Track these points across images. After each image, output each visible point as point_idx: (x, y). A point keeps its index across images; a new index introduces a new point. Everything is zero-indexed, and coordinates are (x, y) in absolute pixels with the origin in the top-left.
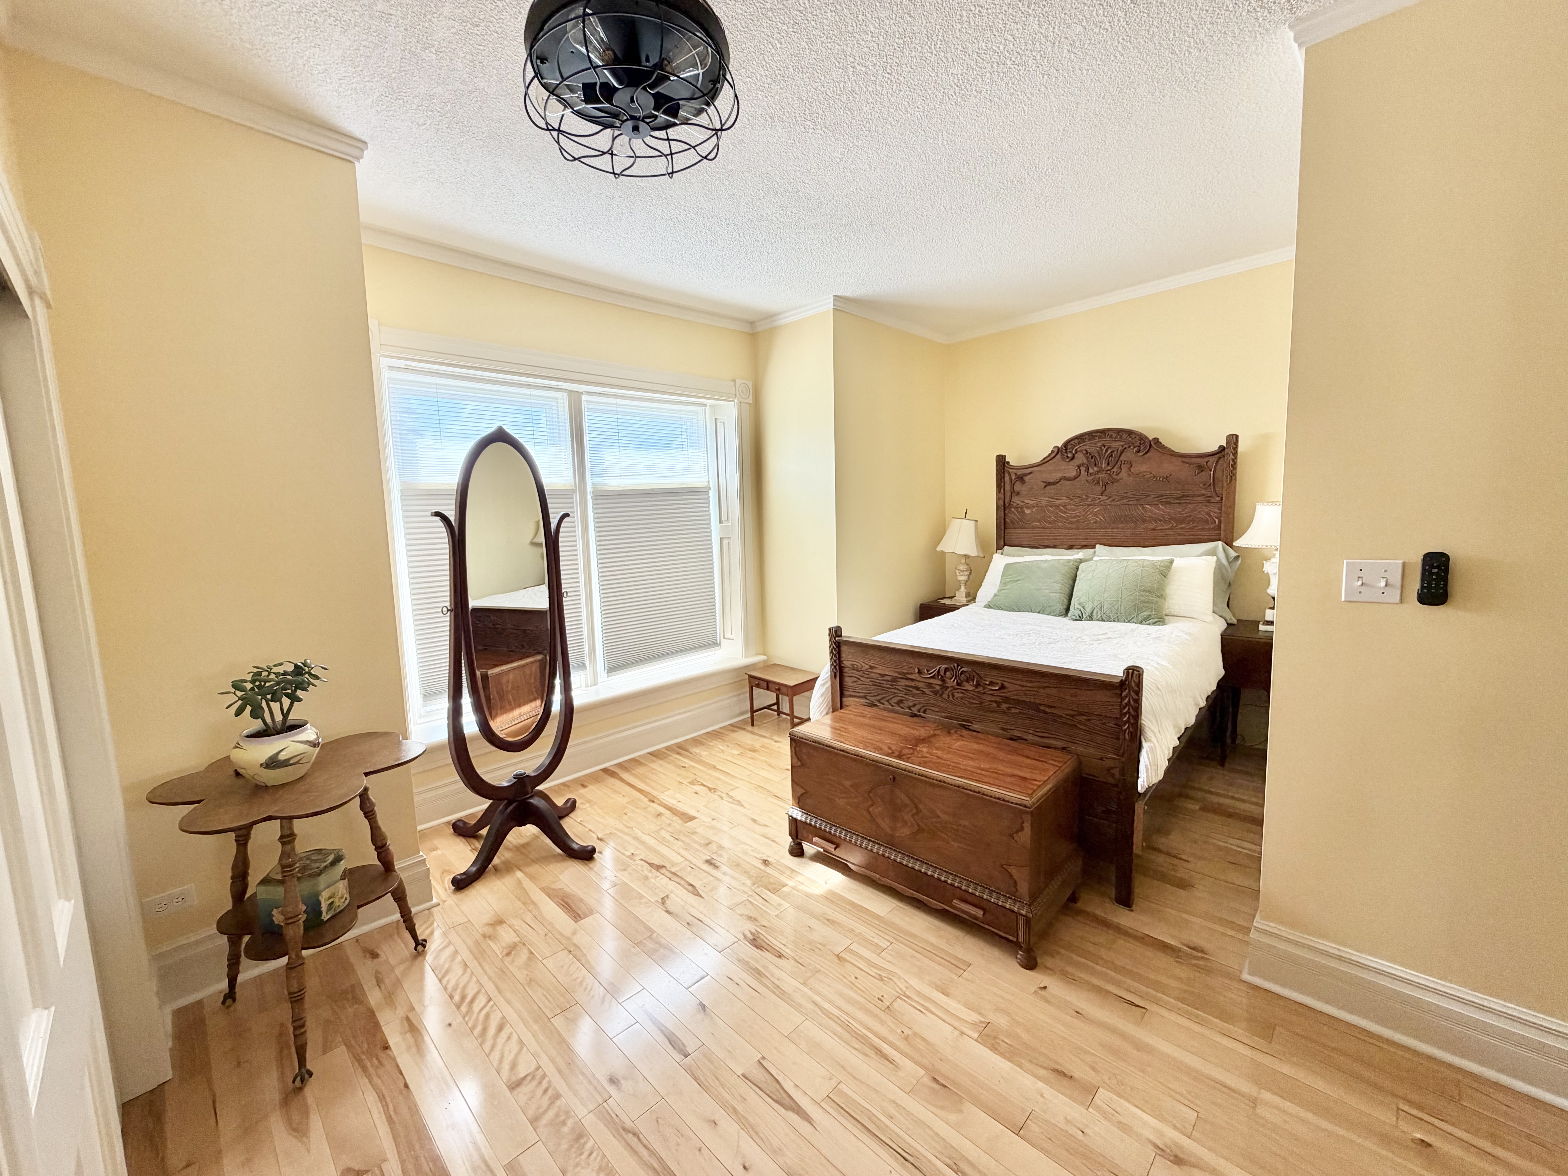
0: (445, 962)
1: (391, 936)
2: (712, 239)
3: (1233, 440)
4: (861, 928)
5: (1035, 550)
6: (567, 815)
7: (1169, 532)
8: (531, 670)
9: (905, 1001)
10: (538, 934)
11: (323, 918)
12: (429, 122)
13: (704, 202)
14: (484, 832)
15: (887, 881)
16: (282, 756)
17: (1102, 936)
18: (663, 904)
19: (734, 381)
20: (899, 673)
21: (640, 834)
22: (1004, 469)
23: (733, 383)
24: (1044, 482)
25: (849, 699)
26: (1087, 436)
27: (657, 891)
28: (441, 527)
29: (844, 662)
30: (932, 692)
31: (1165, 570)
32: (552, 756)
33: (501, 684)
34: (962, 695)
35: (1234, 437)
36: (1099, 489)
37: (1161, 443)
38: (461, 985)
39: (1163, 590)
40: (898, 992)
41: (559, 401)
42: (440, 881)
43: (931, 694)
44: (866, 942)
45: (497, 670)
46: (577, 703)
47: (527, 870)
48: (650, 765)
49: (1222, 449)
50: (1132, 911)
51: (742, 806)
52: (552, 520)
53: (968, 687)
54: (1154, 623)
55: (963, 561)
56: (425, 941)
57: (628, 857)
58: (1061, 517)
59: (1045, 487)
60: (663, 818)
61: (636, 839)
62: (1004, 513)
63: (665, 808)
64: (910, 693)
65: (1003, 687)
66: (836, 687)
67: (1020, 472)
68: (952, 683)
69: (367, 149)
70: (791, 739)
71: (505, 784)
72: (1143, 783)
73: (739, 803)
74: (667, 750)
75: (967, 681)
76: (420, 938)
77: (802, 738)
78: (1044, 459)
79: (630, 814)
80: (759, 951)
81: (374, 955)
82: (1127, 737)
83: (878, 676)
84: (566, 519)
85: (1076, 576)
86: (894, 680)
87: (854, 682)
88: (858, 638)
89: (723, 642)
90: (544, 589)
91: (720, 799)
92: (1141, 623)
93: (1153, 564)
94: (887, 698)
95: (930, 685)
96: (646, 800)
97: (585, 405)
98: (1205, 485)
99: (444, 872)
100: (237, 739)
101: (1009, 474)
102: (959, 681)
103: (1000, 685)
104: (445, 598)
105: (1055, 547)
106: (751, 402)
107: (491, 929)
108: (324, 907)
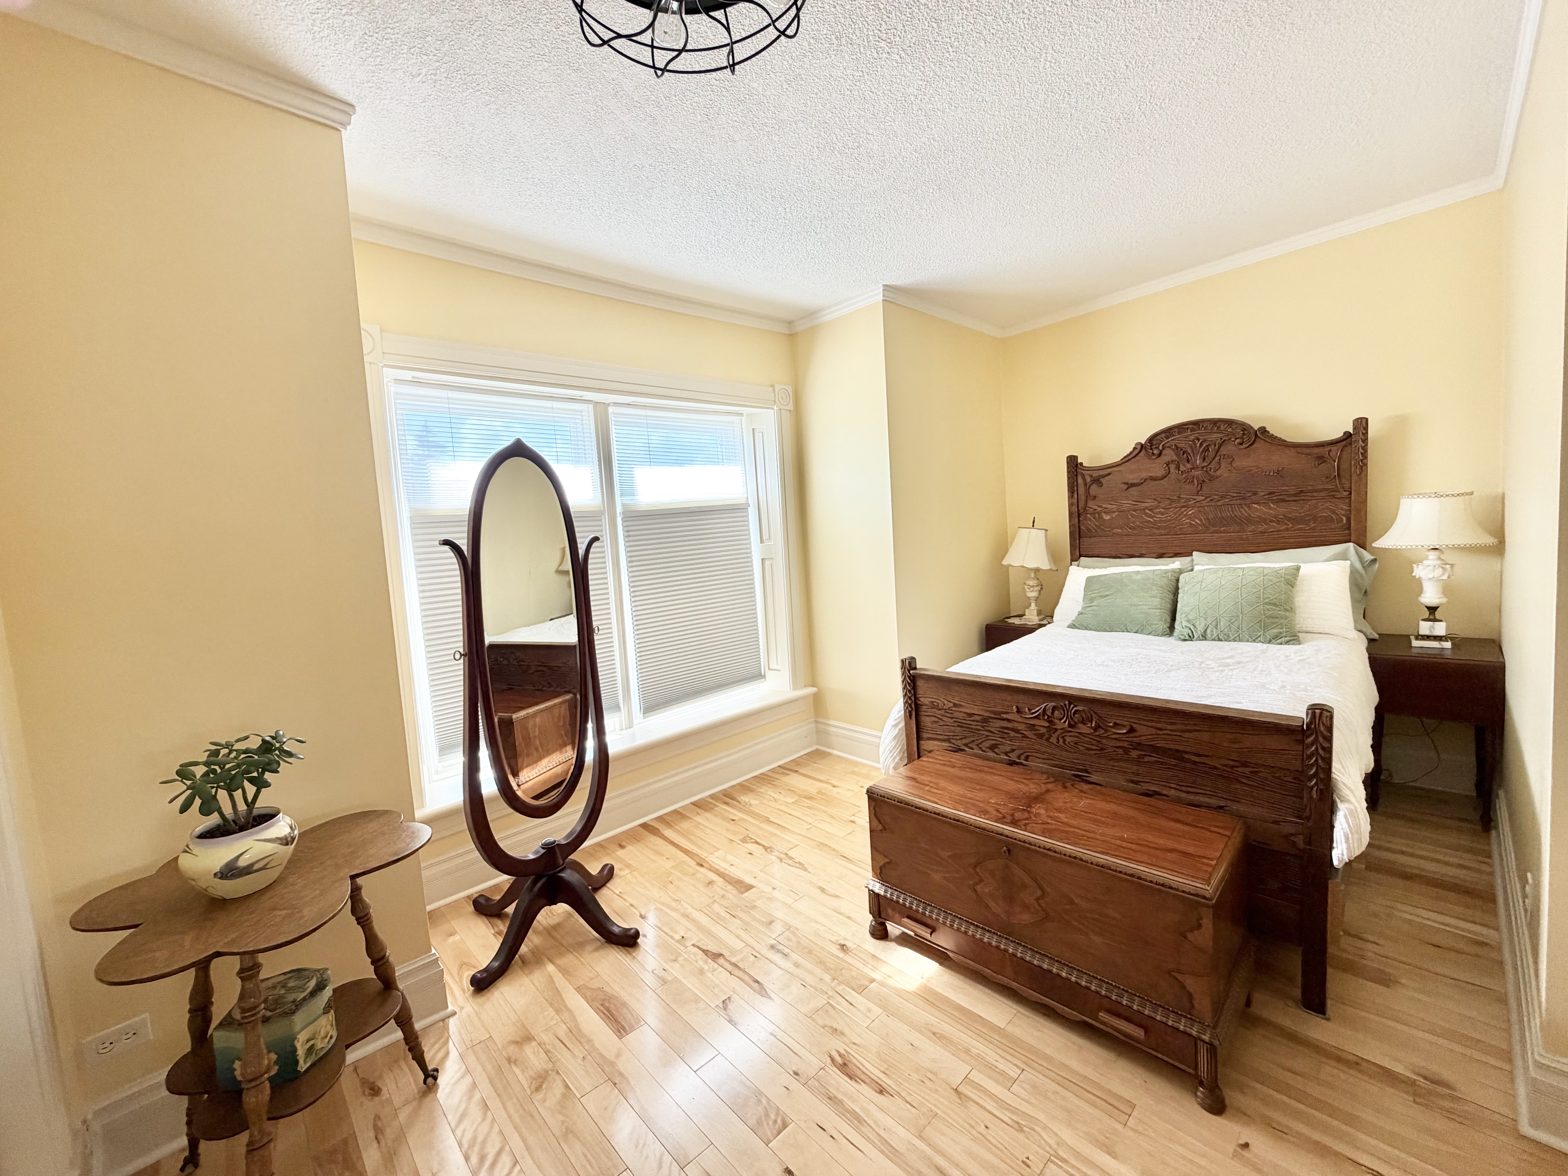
0: (460, 1101)
1: (396, 1061)
2: (754, 217)
3: (1361, 424)
4: (979, 1047)
5: (1118, 560)
6: (604, 885)
7: (1285, 534)
8: (560, 712)
9: (1061, 1167)
10: (574, 1056)
11: (299, 1069)
12: (424, 71)
13: (747, 168)
14: (510, 909)
15: (1005, 981)
16: (242, 863)
17: (1303, 1062)
18: (725, 1009)
19: (772, 386)
20: (991, 712)
21: (690, 910)
22: (1076, 470)
23: (771, 389)
24: (1125, 483)
25: (928, 742)
26: (1176, 430)
27: (716, 991)
28: (452, 558)
29: (921, 699)
30: (1035, 735)
31: (1291, 579)
32: (585, 821)
33: (526, 729)
34: (1076, 739)
35: (1364, 421)
36: (1193, 488)
37: (1269, 432)
38: (480, 1139)
39: (1293, 603)
40: (1048, 1152)
41: (584, 413)
42: (458, 980)
43: (1034, 737)
44: (989, 1068)
45: (523, 713)
46: (612, 750)
47: (559, 962)
48: (694, 818)
49: (1348, 436)
50: (1328, 1019)
51: (806, 870)
52: (579, 546)
53: (1084, 729)
54: (1287, 643)
55: (1033, 575)
56: (437, 1070)
57: (678, 941)
58: (1148, 522)
59: (1127, 489)
60: (715, 887)
61: (686, 916)
62: (1079, 520)
63: (716, 874)
64: (1006, 736)
65: (1132, 730)
66: (912, 728)
67: (1095, 474)
68: (1062, 724)
69: (354, 113)
70: (869, 798)
71: (531, 857)
72: (1340, 854)
73: (802, 866)
74: (712, 798)
75: (1083, 722)
76: (430, 1068)
77: (884, 797)
78: (1125, 457)
79: (676, 883)
80: (852, 1083)
81: (374, 1091)
82: (1315, 796)
83: (965, 715)
84: (595, 544)
85: (1177, 588)
86: (985, 720)
87: (935, 722)
88: (933, 671)
89: (769, 674)
90: (572, 620)
91: (779, 861)
92: (1270, 642)
93: (1276, 571)
94: (976, 742)
95: (1032, 727)
96: (693, 863)
97: (612, 418)
98: (1327, 478)
99: (463, 965)
100: (186, 839)
101: (1083, 476)
102: (1072, 723)
103: (1128, 728)
104: (457, 641)
105: (1141, 556)
106: (792, 409)
107: (517, 1049)
108: (301, 1052)
